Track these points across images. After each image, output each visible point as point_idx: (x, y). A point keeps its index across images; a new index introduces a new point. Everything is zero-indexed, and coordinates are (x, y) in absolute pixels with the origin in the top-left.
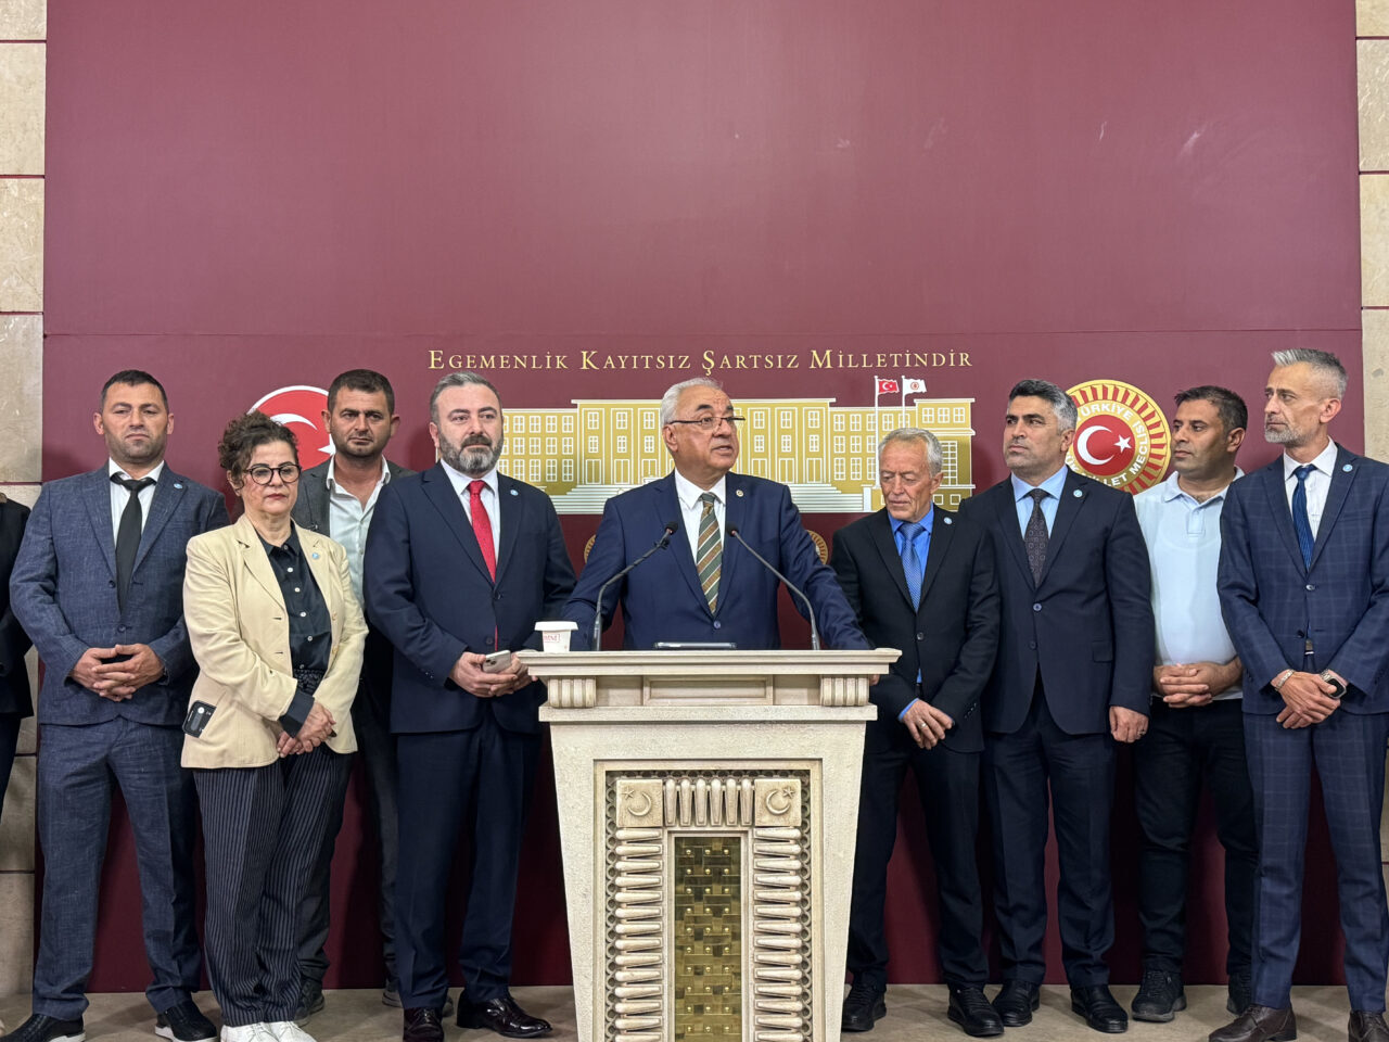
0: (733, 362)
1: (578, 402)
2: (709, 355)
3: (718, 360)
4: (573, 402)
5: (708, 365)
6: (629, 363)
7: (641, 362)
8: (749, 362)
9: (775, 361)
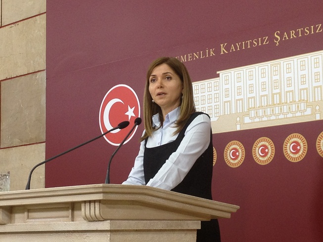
0: (289, 36)
1: (221, 73)
2: (277, 34)
3: (281, 35)
4: (218, 72)
5: (277, 39)
6: (241, 46)
7: (246, 45)
8: (297, 34)
9: (310, 30)
